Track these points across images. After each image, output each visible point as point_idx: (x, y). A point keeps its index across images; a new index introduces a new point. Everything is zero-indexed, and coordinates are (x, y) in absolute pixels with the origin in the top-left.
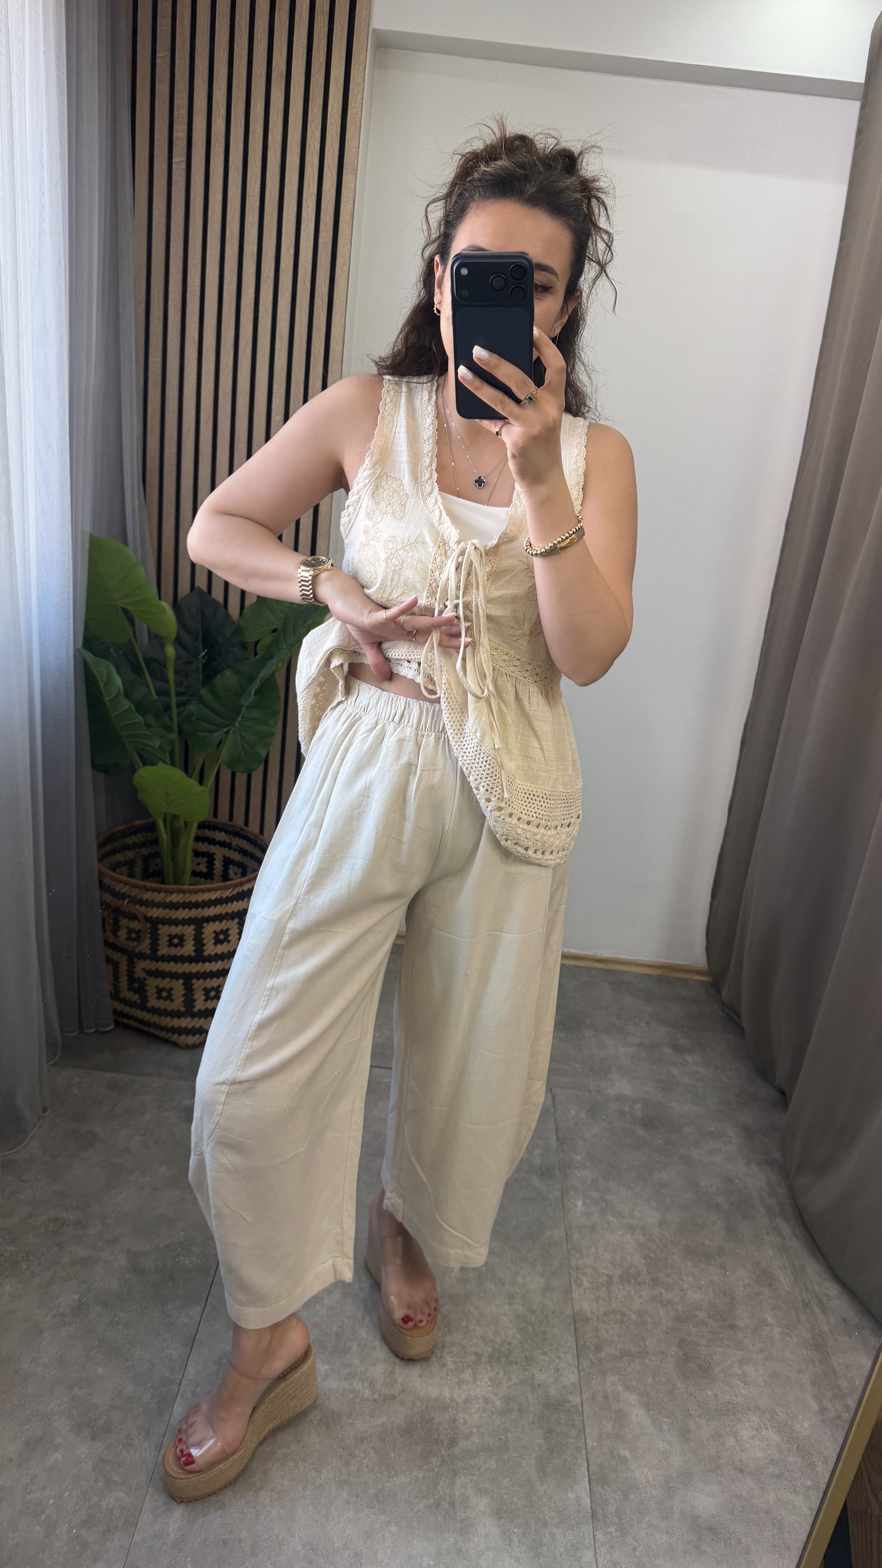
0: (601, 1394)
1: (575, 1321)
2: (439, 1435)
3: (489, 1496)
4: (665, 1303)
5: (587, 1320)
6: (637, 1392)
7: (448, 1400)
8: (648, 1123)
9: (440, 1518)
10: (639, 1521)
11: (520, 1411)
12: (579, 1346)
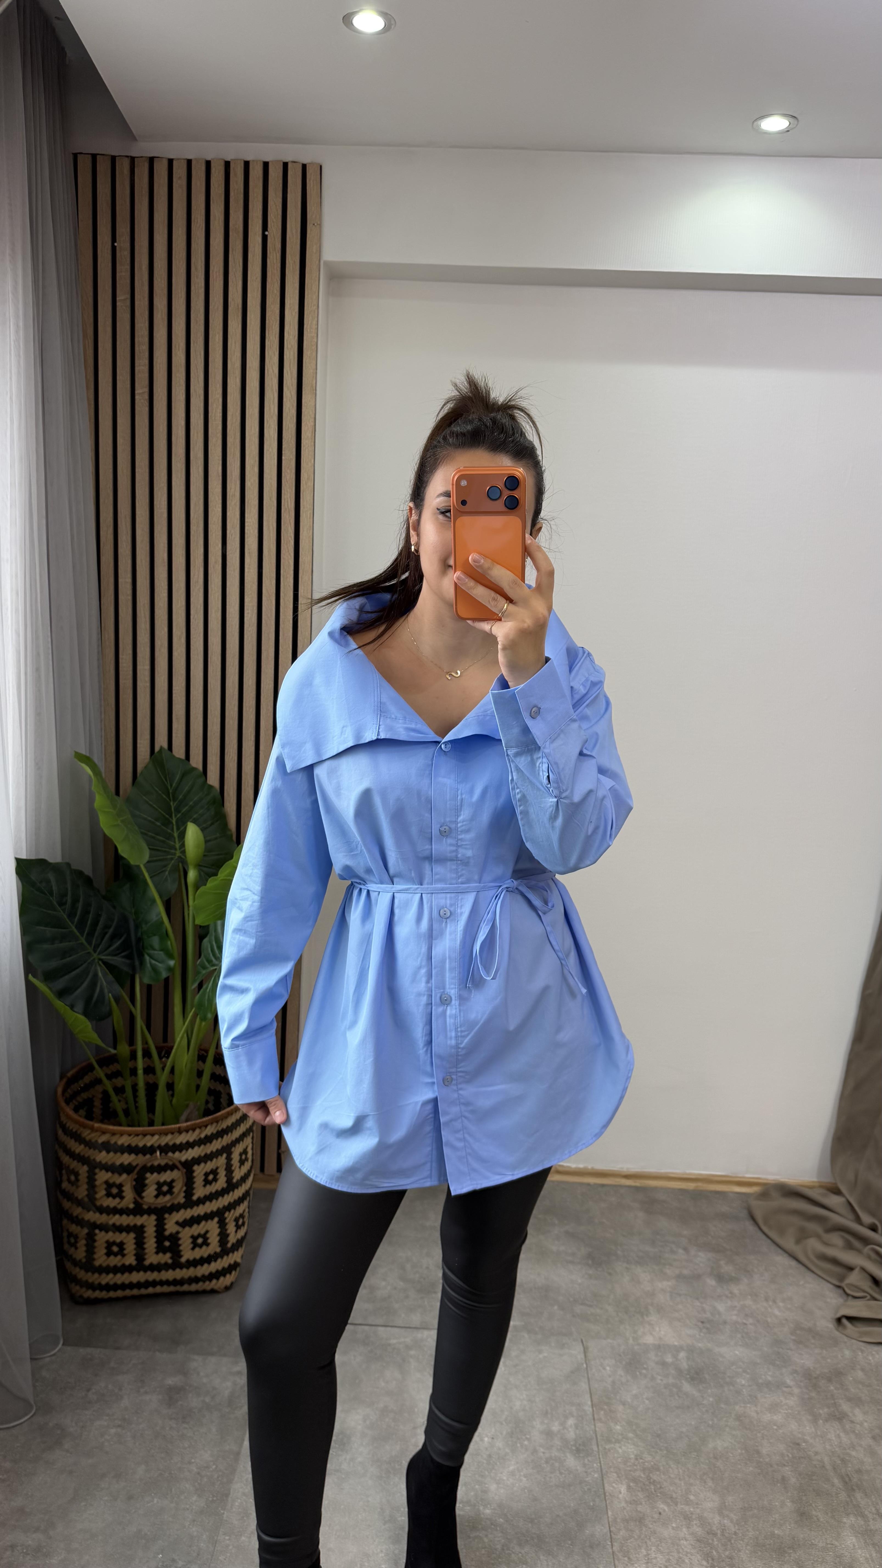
8: (696, 1376)
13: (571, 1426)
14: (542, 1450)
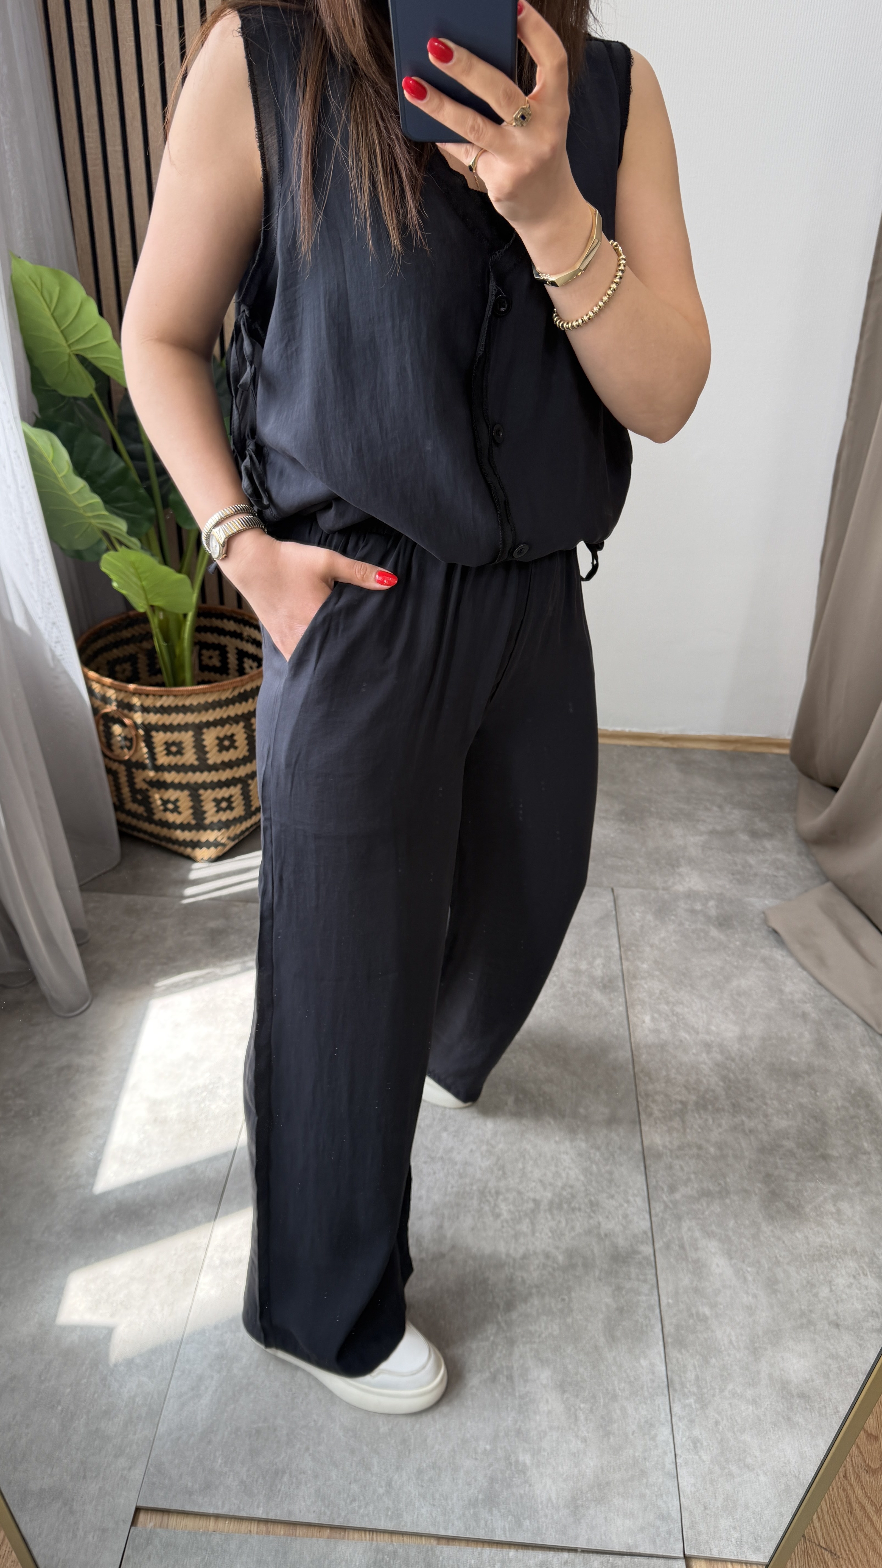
0: (677, 1242)
1: (644, 1157)
2: (494, 1297)
3: (552, 1366)
4: (747, 1131)
5: (659, 1155)
6: (717, 1238)
7: (503, 1256)
8: (725, 922)
9: (497, 1395)
10: (722, 1391)
11: (585, 1265)
12: (650, 1186)
13: (599, 966)
14: (571, 986)
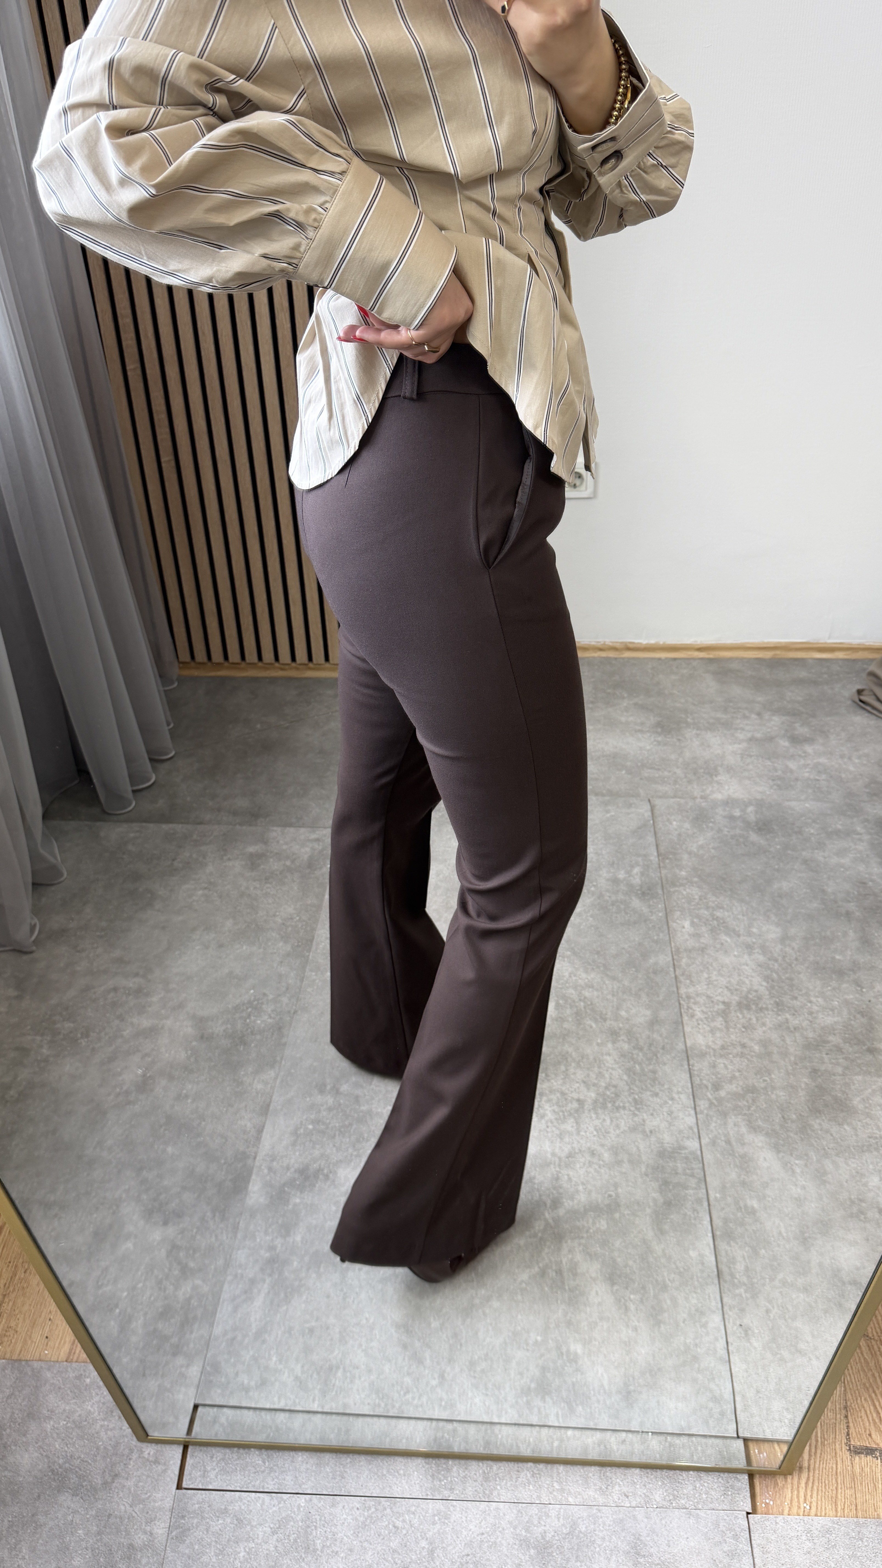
0: (723, 1138)
1: (688, 1057)
2: (540, 1196)
3: (600, 1259)
4: (792, 1029)
5: (702, 1055)
6: (764, 1132)
7: (549, 1156)
8: (763, 827)
9: (546, 1289)
10: (772, 1279)
11: (631, 1162)
12: (694, 1085)
13: (637, 874)
14: (608, 894)
